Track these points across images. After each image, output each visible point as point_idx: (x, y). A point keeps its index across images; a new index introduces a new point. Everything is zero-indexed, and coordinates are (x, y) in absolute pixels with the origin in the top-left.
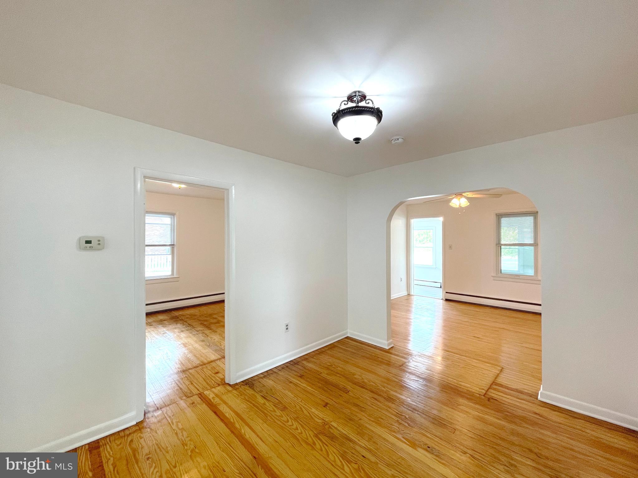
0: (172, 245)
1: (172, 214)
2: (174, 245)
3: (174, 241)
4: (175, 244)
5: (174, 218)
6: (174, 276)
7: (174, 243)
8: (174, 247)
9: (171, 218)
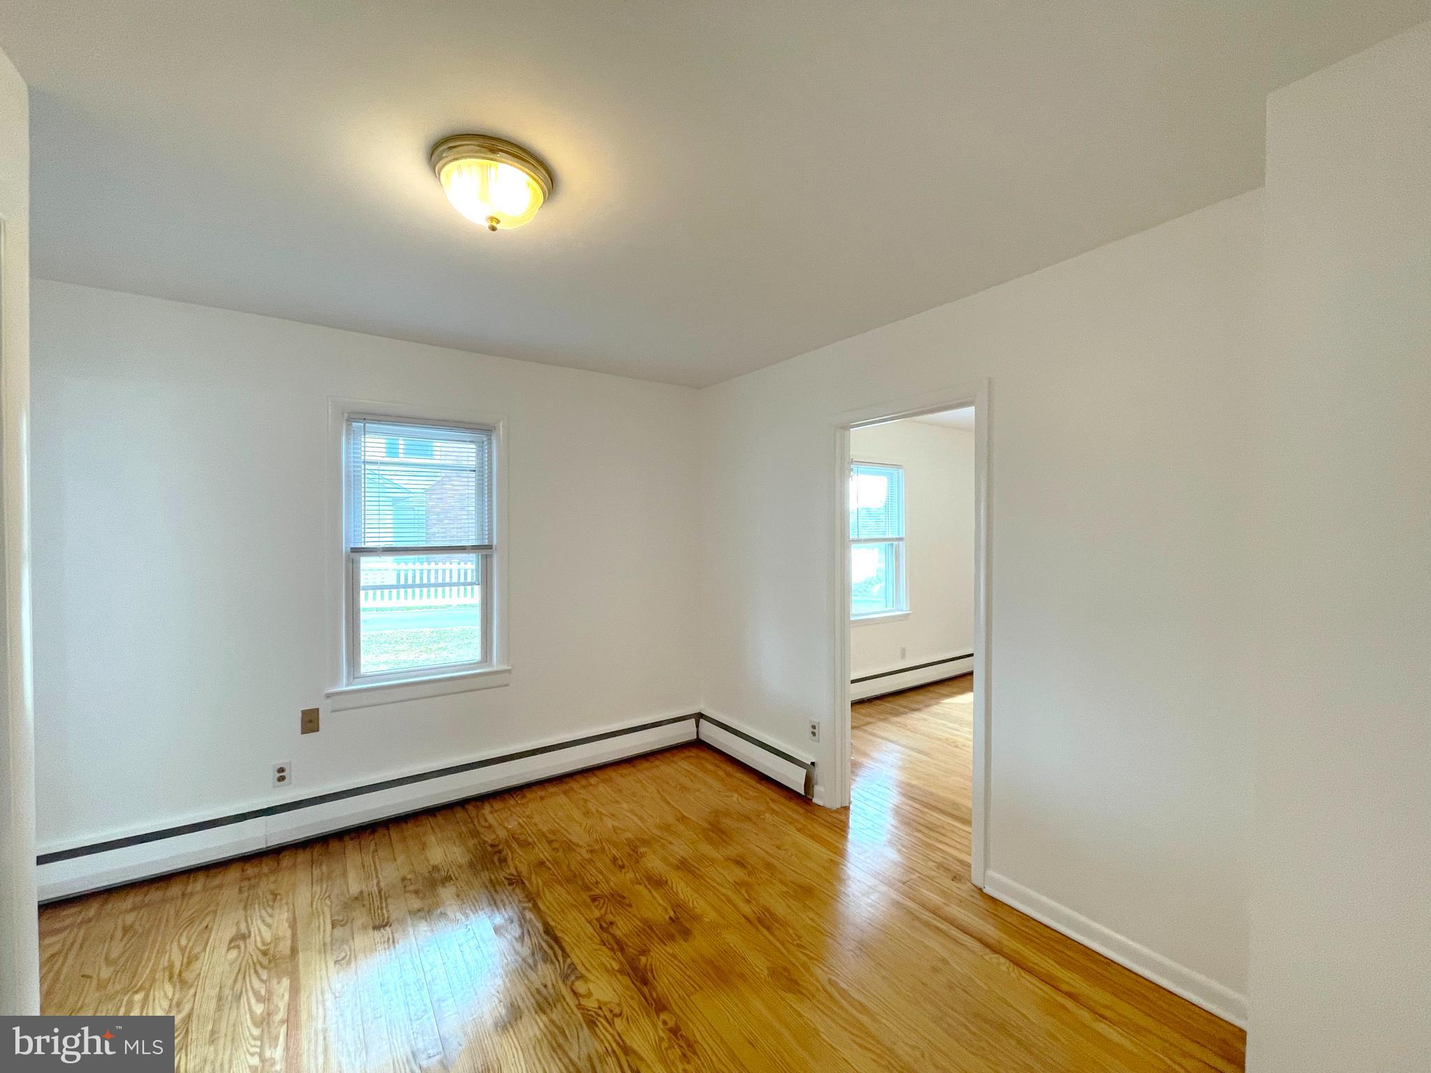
0: (484, 550)
1: (480, 429)
2: (489, 547)
3: (490, 534)
4: (495, 542)
5: (490, 444)
6: (491, 665)
7: (490, 538)
8: (491, 556)
9: (481, 446)
